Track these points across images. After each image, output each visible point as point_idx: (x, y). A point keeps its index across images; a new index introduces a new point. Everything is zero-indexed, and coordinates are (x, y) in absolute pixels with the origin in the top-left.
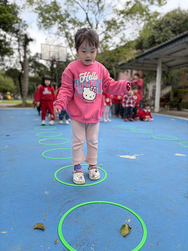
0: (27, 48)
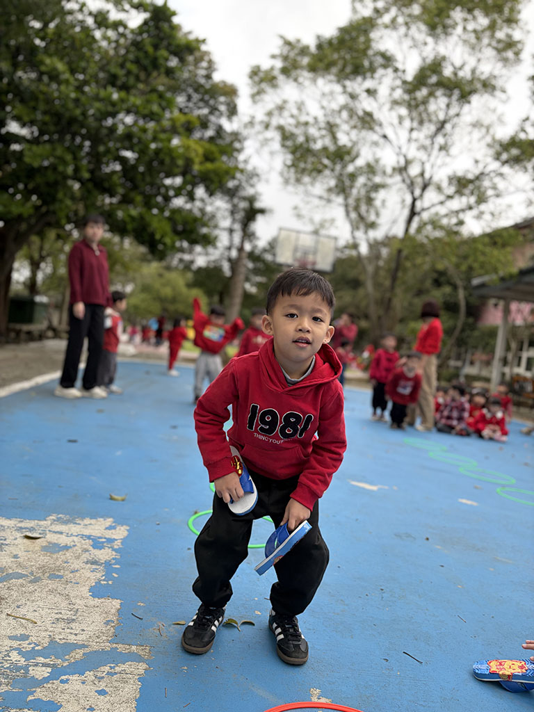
0: (248, 229)
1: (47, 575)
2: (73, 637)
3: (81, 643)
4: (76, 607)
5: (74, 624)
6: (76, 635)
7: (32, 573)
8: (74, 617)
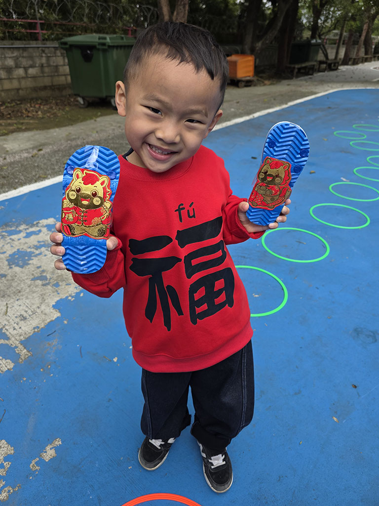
1: (56, 282)
2: (11, 330)
3: (9, 335)
4: (38, 311)
5: (23, 322)
6: (14, 329)
7: (50, 279)
8: (28, 317)
